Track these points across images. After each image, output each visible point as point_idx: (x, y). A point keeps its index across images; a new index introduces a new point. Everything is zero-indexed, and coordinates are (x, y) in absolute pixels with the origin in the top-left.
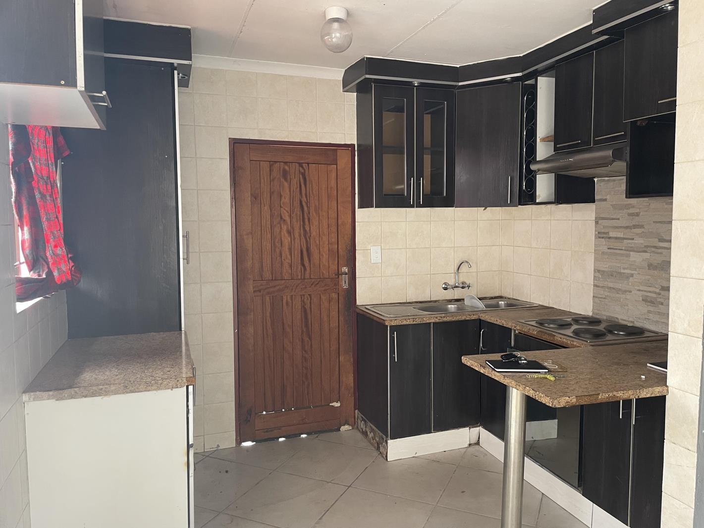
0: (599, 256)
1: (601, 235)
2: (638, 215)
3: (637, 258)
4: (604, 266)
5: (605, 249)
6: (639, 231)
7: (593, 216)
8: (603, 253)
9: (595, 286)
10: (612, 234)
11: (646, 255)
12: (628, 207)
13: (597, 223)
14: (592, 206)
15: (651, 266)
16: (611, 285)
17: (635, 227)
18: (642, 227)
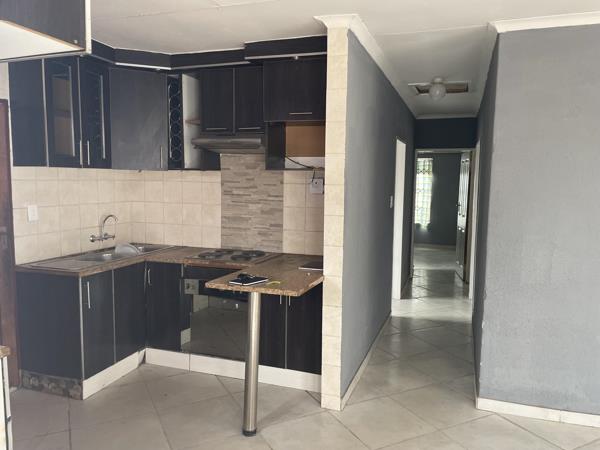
0: (225, 207)
1: (225, 193)
2: (253, 179)
3: (252, 207)
4: (229, 214)
5: (229, 202)
6: (254, 190)
7: (219, 180)
8: (229, 205)
9: (223, 227)
10: (235, 192)
11: (260, 206)
12: (246, 174)
13: (222, 184)
14: (218, 173)
15: (263, 212)
16: (235, 226)
17: (251, 187)
18: (256, 187)
